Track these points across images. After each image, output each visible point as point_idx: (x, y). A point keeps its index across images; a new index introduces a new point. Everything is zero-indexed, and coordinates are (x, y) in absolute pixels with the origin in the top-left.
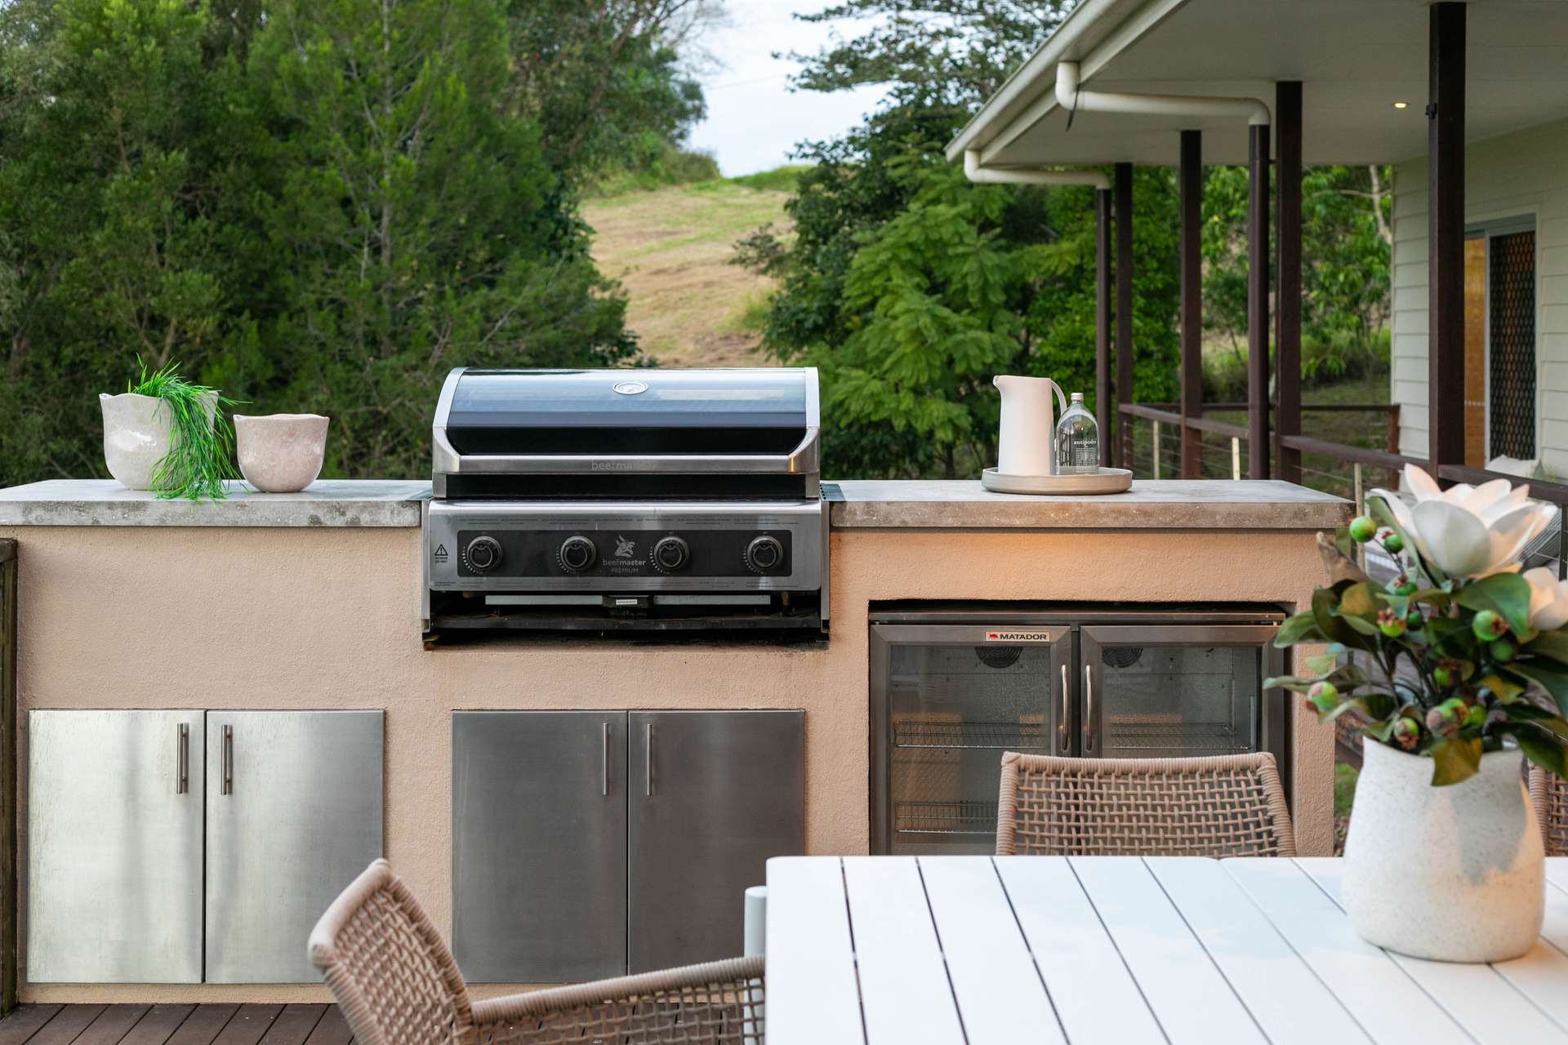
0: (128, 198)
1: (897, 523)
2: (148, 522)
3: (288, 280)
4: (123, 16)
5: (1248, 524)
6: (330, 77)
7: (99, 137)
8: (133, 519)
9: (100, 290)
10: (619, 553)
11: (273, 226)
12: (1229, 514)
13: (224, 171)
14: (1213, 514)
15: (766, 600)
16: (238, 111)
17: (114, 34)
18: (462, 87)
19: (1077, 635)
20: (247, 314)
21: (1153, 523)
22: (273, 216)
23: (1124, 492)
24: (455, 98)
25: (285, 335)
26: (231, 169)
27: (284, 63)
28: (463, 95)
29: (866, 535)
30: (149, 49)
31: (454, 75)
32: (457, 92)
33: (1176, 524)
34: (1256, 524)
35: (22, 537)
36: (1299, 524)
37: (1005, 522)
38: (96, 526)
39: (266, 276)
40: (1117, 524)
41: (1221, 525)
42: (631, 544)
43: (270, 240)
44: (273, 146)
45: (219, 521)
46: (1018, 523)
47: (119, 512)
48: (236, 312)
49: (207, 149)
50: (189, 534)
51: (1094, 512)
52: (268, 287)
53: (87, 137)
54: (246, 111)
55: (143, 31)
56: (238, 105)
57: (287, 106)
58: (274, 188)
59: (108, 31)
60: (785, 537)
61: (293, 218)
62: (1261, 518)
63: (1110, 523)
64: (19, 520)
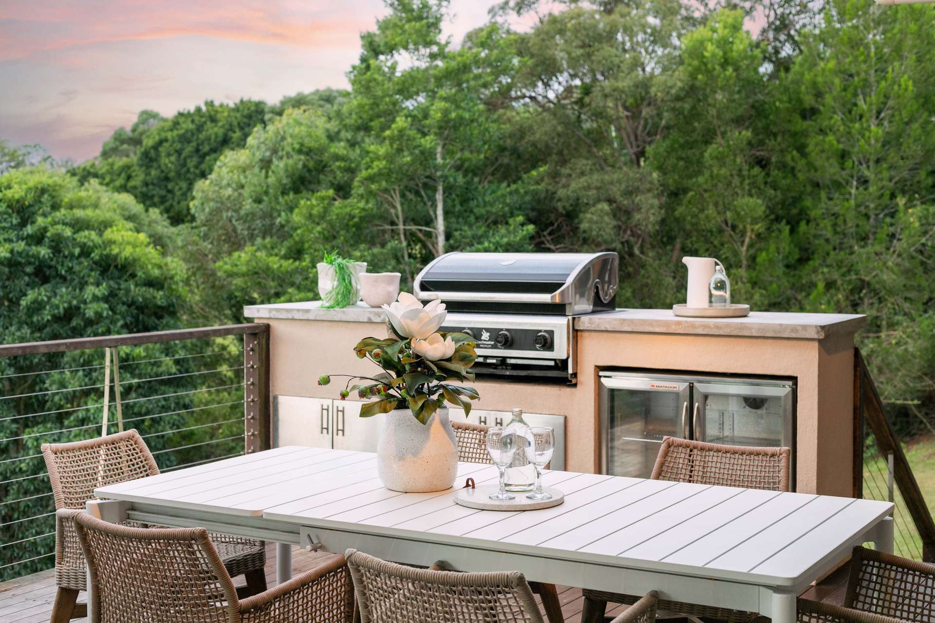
0: (717, 158)
1: (603, 329)
2: (311, 318)
3: (808, 202)
4: (714, 55)
5: (768, 335)
6: (833, 83)
7: (703, 123)
8: (306, 317)
9: (702, 210)
10: (483, 338)
11: (800, 171)
12: (759, 329)
13: (775, 140)
14: (751, 329)
15: (552, 363)
16: (781, 106)
17: (709, 66)
18: (910, 83)
19: (691, 388)
20: (784, 221)
21: (721, 333)
22: (801, 164)
23: (745, 316)
24: (906, 90)
25: (804, 233)
26: (779, 139)
27: (808, 77)
28: (911, 88)
29: (593, 334)
30: (728, 73)
31: (906, 77)
32: (907, 86)
33: (732, 334)
34: (772, 335)
35: (271, 323)
36: (794, 335)
37: (651, 329)
38: (293, 319)
39: (796, 200)
40: (704, 333)
41: (755, 334)
42: (488, 334)
43: (798, 179)
44: (800, 125)
45: (336, 318)
46: (657, 330)
47: (301, 313)
48: (778, 219)
49: (766, 128)
50: (328, 324)
51: (693, 326)
52: (798, 206)
53: (696, 124)
54: (787, 105)
55: (725, 63)
56: (781, 101)
57: (809, 100)
58: (801, 149)
59: (705, 64)
60: (551, 333)
61: (811, 166)
62: (775, 332)
63: (700, 331)
64: (267, 316)
